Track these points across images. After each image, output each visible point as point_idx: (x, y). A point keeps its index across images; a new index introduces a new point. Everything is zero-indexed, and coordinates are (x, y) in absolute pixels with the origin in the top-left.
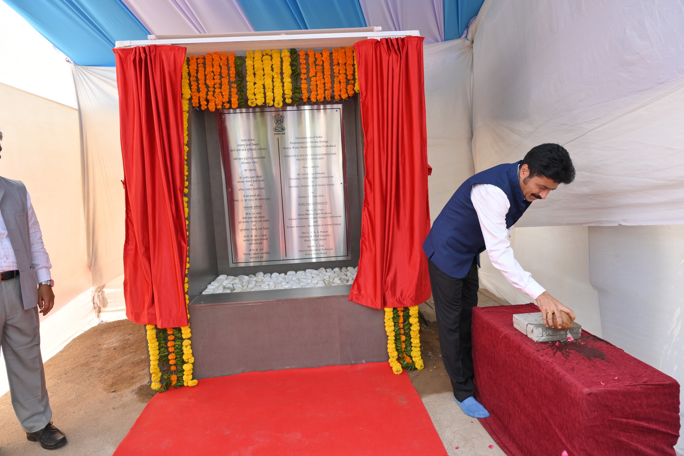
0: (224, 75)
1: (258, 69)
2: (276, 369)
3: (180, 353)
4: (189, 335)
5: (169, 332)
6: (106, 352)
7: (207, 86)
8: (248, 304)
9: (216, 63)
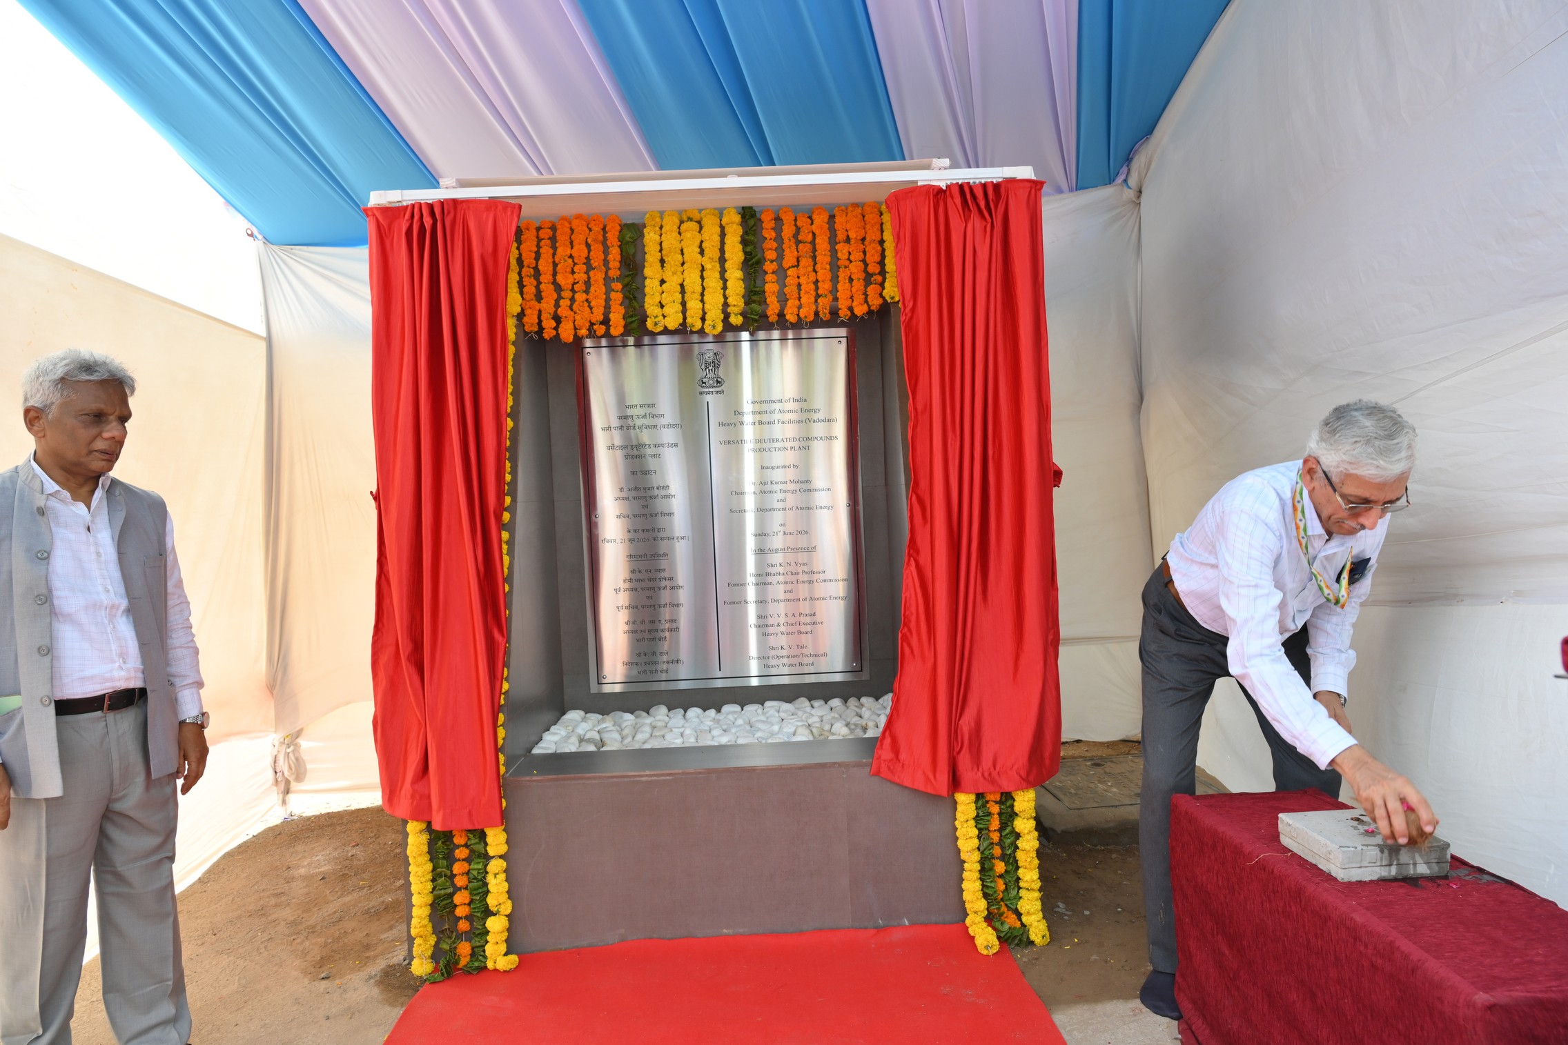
0: (594, 264)
1: (670, 252)
2: (699, 936)
3: (480, 891)
4: (503, 849)
5: (457, 840)
6: (305, 885)
7: (558, 288)
8: (638, 779)
9: (579, 239)
